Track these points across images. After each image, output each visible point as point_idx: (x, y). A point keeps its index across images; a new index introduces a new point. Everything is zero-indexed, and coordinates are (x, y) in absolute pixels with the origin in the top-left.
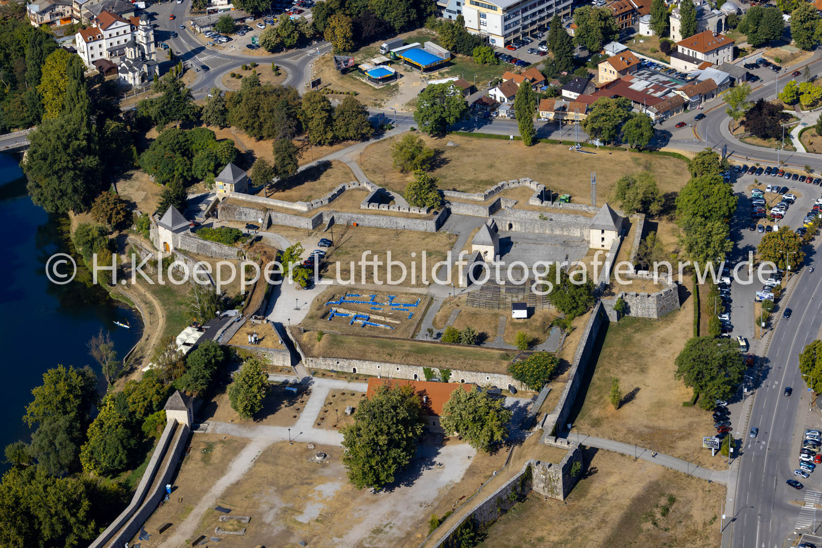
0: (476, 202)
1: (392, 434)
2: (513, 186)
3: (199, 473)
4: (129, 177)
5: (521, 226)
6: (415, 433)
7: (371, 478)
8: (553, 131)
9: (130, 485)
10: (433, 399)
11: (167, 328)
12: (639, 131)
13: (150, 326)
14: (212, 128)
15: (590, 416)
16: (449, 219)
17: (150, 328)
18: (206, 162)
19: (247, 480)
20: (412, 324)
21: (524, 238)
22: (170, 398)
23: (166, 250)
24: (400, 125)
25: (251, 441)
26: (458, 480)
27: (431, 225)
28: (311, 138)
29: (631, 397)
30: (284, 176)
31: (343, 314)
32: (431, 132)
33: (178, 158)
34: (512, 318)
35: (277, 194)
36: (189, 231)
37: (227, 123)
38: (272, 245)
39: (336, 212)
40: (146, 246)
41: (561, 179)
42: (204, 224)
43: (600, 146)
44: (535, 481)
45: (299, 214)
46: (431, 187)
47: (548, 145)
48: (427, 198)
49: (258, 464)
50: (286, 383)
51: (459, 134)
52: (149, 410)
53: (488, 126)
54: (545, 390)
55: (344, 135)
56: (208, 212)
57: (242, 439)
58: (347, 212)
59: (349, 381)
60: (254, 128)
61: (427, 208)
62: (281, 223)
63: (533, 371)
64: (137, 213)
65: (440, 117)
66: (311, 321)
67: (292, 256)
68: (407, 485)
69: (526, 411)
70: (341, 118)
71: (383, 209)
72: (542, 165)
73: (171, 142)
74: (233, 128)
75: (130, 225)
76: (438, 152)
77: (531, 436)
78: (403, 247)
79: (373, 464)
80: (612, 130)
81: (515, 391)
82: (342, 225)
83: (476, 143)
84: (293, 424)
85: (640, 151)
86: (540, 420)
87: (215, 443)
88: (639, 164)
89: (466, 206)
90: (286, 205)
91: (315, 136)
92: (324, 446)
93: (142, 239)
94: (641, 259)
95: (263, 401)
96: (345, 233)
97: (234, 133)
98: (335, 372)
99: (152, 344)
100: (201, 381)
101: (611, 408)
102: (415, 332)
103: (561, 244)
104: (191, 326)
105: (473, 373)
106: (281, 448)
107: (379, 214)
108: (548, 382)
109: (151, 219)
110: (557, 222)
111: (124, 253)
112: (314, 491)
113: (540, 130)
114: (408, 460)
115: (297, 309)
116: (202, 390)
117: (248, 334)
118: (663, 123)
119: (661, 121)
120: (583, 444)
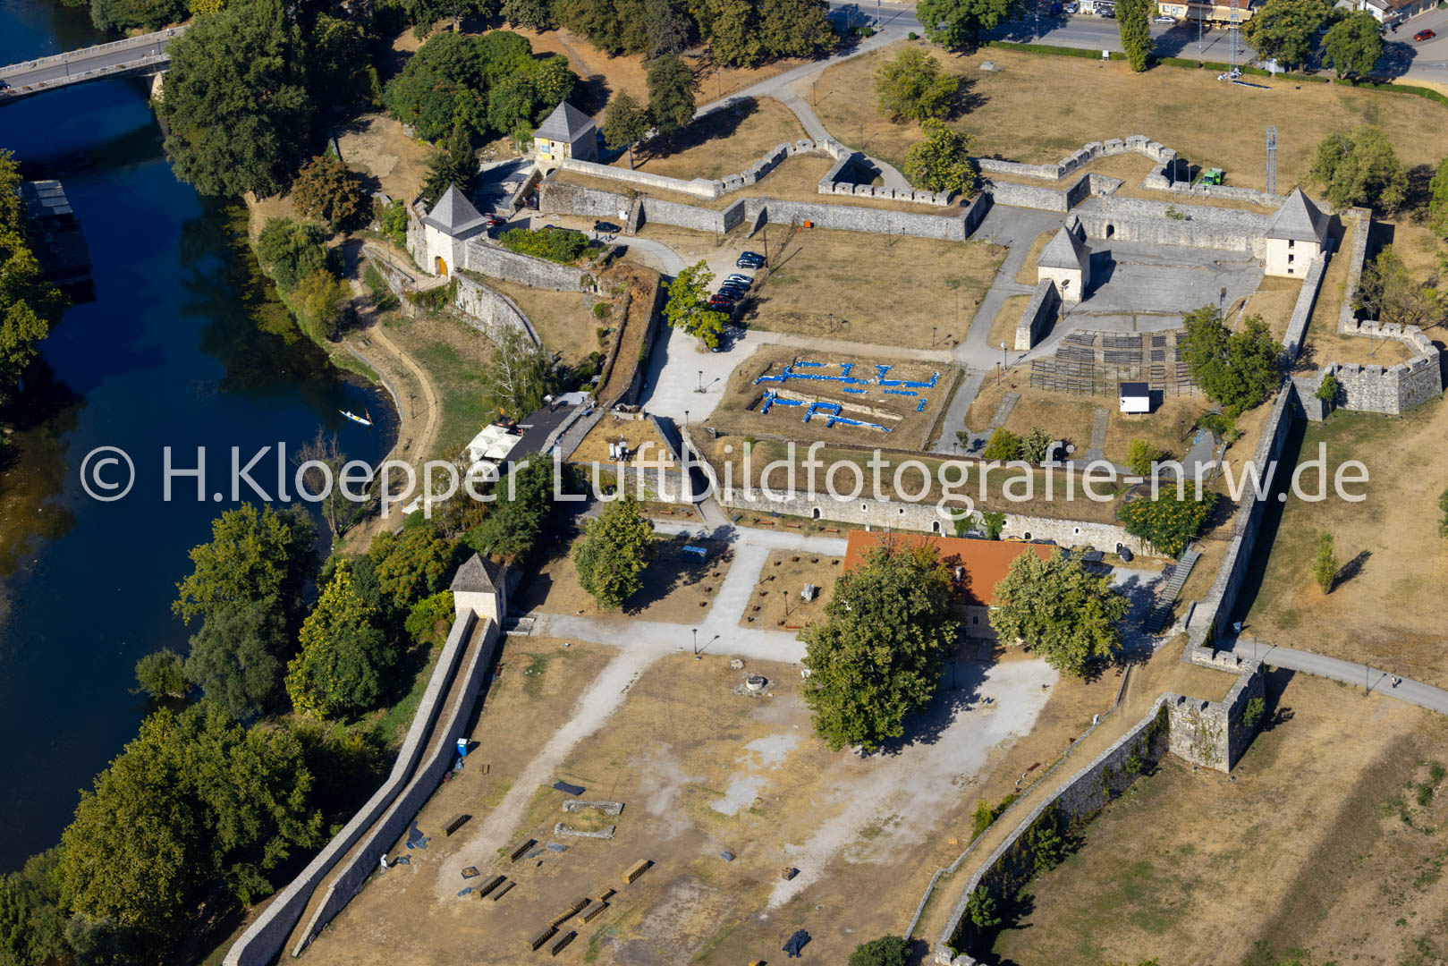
0: (1041, 183)
1: (900, 643)
2: (1111, 151)
3: (521, 716)
4: (365, 126)
5: (1132, 230)
6: (942, 642)
7: (858, 727)
8: (1184, 43)
9: (384, 737)
10: (974, 573)
11: (445, 425)
12: (1356, 45)
13: (410, 421)
14: (523, 31)
15: (1276, 606)
16: (991, 214)
17: (412, 426)
18: (516, 99)
19: (614, 729)
20: (924, 422)
21: (1138, 254)
22: (462, 569)
23: (439, 272)
24: (888, 29)
25: (619, 651)
26: (1025, 732)
27: (957, 227)
28: (717, 53)
29: (1353, 570)
30: (668, 127)
31: (789, 402)
32: (951, 43)
33: (462, 92)
34: (1119, 413)
35: (653, 163)
36: (484, 235)
37: (553, 21)
38: (648, 263)
39: (772, 199)
40: (400, 262)
41: (1204, 137)
42: (513, 220)
43: (1277, 74)
44: (1175, 735)
45: (698, 203)
46: (954, 152)
47: (1176, 69)
48: (949, 174)
49: (634, 698)
50: (683, 537)
51: (1002, 47)
52: (420, 591)
53: (1060, 30)
54: (1190, 555)
55: (780, 47)
56: (520, 198)
57: (603, 647)
58: (792, 201)
59: (807, 535)
60: (606, 33)
61: (947, 193)
62: (663, 221)
63: (1166, 519)
64: (381, 198)
65: (969, 13)
66: (728, 414)
67: (690, 288)
68: (925, 741)
69: (1153, 596)
70: (775, 15)
71: (863, 195)
72: (1167, 109)
73: (446, 59)
74: (563, 32)
75: (368, 222)
76: (965, 83)
77: (1165, 644)
78: (903, 268)
79: (864, 701)
80: (1304, 42)
81: (1130, 557)
82: (781, 226)
83: (1036, 64)
84: (700, 619)
85: (1356, 83)
86: (1181, 614)
87: (549, 656)
88: (1354, 110)
89: (1022, 190)
90: (673, 185)
91: (724, 49)
92: (761, 663)
93: (392, 249)
94: (1366, 299)
95: (642, 576)
96: (788, 240)
97: (565, 41)
98: (778, 515)
99: (417, 458)
100: (522, 534)
101: (1317, 591)
102: (931, 437)
103: (1209, 266)
104: (494, 423)
105: (1048, 521)
106: (679, 666)
107: (855, 205)
108: (1195, 540)
109: (410, 211)
110: (1201, 223)
111: (356, 277)
112: (746, 751)
113: (1161, 40)
114: (930, 693)
115: (701, 391)
116: (523, 552)
117: (609, 440)
118: (1398, 29)
119: (1395, 25)
120: (1267, 663)
